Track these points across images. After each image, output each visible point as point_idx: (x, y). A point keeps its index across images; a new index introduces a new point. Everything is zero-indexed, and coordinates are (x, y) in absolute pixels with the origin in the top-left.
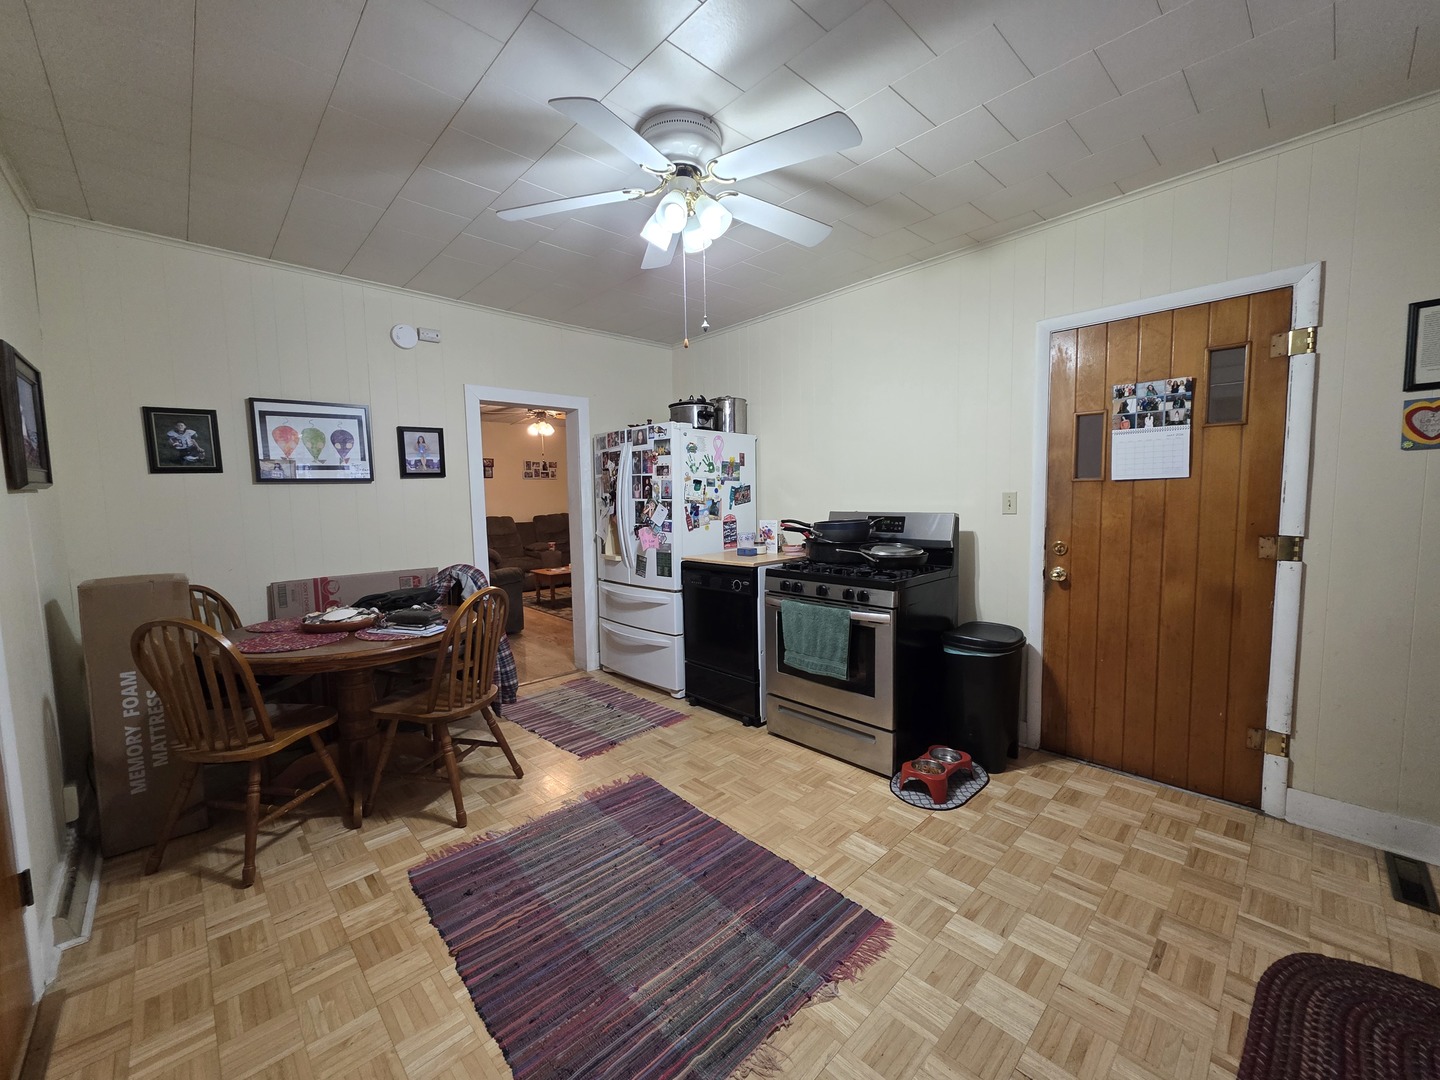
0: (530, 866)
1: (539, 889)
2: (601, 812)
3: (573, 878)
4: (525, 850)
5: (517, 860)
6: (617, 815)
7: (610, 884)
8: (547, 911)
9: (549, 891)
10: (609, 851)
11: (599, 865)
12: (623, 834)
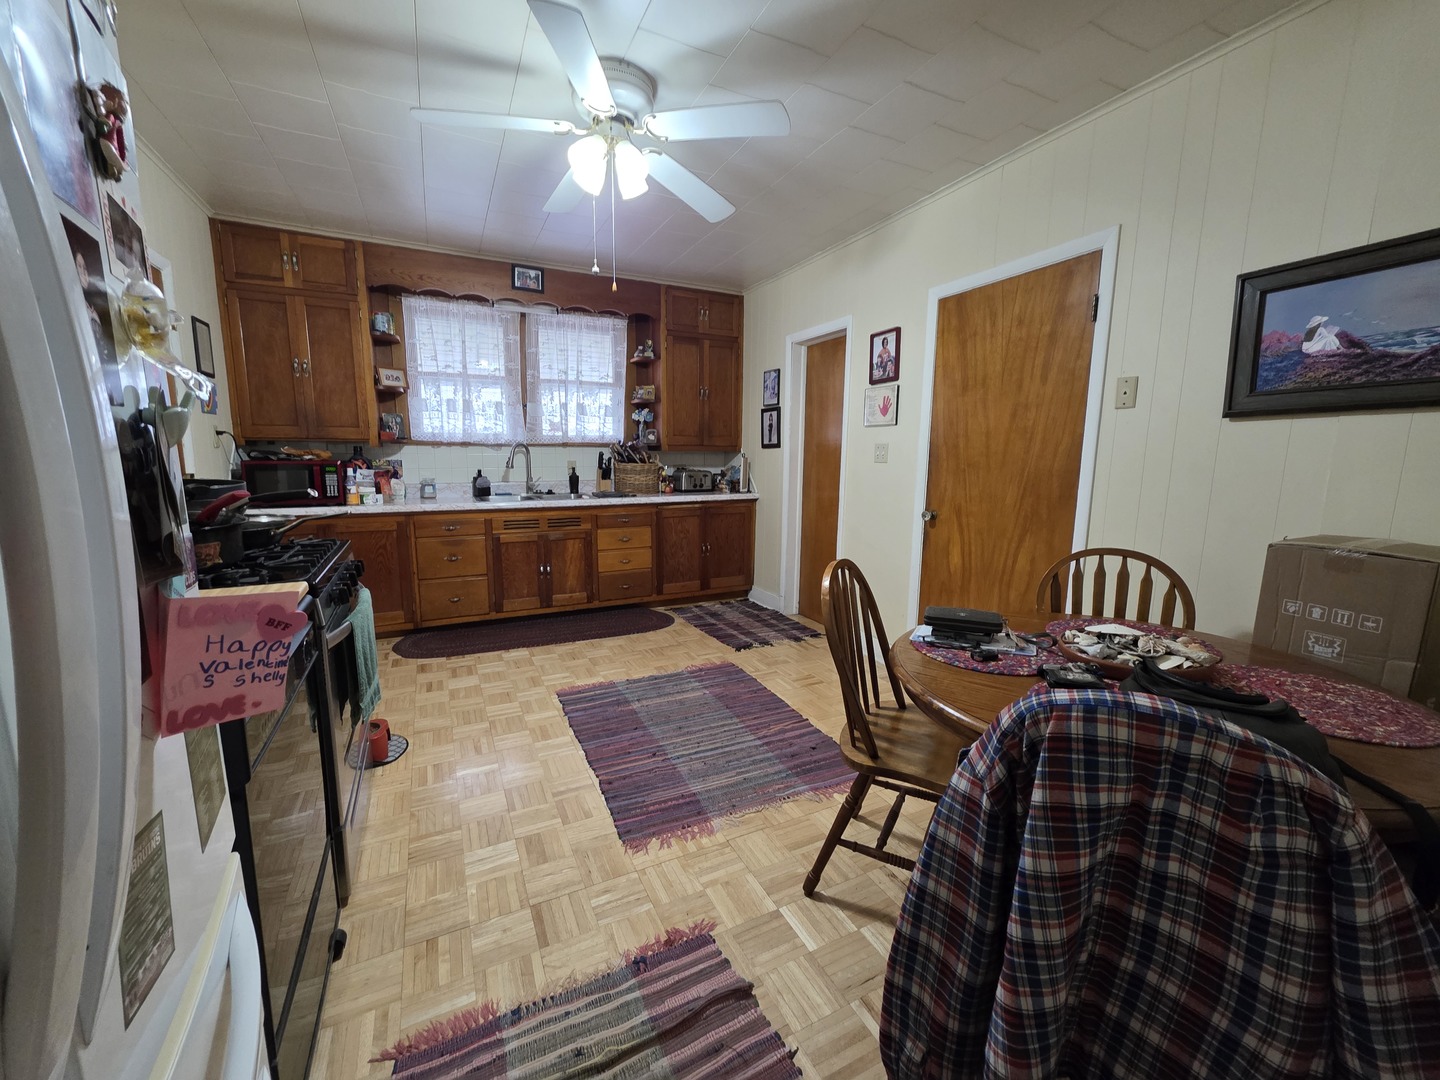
0: (769, 759)
1: (759, 742)
2: (699, 797)
3: (733, 745)
4: (776, 773)
5: (781, 767)
6: (682, 791)
7: (707, 736)
8: (754, 729)
9: (750, 740)
10: (701, 758)
11: (712, 750)
12: (683, 769)
